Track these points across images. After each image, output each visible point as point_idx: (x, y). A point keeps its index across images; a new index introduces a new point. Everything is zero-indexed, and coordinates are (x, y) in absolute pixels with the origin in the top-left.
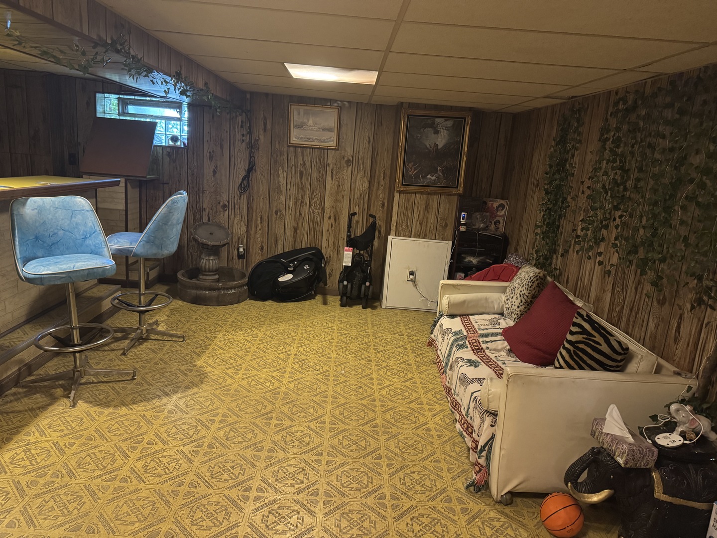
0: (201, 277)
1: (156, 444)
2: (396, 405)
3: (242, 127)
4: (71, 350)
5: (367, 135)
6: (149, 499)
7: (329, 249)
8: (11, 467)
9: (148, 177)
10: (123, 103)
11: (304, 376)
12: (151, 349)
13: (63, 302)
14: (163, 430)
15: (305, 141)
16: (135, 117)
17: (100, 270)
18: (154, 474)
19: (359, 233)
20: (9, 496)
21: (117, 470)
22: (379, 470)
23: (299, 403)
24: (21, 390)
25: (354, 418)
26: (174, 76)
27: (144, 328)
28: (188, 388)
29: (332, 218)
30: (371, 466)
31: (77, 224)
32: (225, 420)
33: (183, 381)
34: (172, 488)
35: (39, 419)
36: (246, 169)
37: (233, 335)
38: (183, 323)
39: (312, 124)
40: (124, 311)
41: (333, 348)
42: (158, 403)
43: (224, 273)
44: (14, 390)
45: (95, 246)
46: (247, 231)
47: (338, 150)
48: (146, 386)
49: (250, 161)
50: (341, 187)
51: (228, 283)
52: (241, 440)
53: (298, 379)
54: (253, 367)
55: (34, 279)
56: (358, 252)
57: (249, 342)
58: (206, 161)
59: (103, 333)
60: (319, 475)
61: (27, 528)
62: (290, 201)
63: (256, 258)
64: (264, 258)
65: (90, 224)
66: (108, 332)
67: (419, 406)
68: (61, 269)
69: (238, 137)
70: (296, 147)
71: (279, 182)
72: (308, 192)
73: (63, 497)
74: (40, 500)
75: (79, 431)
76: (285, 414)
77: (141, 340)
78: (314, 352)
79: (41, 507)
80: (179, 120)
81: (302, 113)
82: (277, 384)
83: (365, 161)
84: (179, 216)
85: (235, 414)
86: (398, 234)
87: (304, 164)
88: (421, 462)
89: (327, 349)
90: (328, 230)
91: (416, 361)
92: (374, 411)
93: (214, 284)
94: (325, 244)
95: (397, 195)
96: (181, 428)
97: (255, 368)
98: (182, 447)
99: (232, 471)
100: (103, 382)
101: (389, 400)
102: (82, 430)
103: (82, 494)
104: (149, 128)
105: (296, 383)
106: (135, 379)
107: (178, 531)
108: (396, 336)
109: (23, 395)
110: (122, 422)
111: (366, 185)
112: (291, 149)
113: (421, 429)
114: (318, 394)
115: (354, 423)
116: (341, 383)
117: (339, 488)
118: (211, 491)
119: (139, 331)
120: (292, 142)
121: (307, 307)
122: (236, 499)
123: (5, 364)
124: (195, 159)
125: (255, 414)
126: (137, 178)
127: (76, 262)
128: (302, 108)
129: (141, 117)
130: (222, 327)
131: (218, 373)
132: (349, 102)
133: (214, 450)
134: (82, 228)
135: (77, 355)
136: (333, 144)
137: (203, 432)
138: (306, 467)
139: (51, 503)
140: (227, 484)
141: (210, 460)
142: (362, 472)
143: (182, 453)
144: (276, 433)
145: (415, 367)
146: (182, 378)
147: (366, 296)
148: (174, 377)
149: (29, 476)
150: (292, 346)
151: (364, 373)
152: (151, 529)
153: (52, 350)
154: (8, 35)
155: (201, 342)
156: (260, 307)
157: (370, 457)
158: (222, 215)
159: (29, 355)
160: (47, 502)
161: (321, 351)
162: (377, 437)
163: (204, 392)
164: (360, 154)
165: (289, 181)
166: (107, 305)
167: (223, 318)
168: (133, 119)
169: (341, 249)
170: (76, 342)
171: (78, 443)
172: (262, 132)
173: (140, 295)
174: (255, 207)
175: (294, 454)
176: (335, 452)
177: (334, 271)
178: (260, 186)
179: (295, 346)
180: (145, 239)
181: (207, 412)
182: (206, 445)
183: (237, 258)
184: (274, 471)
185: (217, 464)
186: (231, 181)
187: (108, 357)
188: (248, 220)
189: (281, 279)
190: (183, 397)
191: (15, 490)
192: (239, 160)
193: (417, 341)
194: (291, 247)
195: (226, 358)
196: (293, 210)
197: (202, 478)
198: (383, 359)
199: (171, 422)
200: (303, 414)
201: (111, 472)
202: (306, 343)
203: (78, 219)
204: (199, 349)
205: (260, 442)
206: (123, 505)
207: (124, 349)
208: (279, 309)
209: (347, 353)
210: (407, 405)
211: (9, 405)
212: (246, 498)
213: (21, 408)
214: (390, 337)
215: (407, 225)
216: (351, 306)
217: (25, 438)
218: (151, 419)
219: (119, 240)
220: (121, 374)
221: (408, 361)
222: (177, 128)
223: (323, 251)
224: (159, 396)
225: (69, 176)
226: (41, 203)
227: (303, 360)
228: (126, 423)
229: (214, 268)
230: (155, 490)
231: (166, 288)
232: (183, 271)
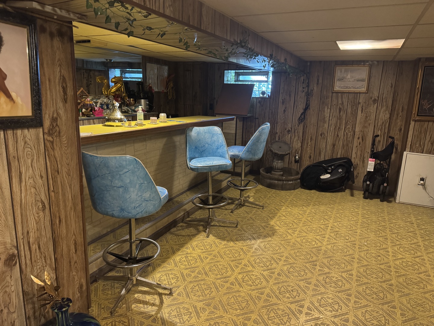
0: (273, 172)
1: (249, 267)
2: (408, 273)
3: (303, 83)
4: (208, 207)
5: (390, 82)
6: (245, 298)
7: (357, 159)
8: (180, 264)
9: (248, 115)
10: (237, 75)
11: (337, 242)
12: (246, 211)
13: (206, 181)
14: (252, 259)
15: (344, 88)
16: (243, 82)
17: (225, 166)
18: (248, 284)
19: (380, 149)
20: (178, 279)
21: (228, 277)
22: (394, 316)
23: (334, 259)
24: (184, 225)
25: (374, 276)
26: (269, 57)
27: (242, 199)
28: (265, 237)
29: (361, 139)
30: (388, 312)
31: (214, 141)
32: (287, 261)
33: (263, 232)
34: (257, 295)
35: (192, 241)
36: (304, 108)
37: (291, 209)
38: (262, 198)
39: (350, 78)
40: (233, 188)
41: (358, 226)
42: (249, 243)
43: (287, 171)
44: (181, 224)
45: (222, 153)
46: (301, 146)
47: (367, 93)
48: (243, 232)
49: (306, 103)
50: (368, 118)
51: (289, 177)
52: (297, 275)
53: (333, 243)
54: (304, 231)
55: (194, 169)
56: (379, 162)
57: (301, 215)
58: (280, 105)
59: (222, 199)
60: (349, 309)
61: (186, 298)
62: (331, 127)
63: (306, 163)
64: (311, 163)
65: (220, 141)
66: (226, 199)
67: (427, 277)
68: (206, 164)
69: (301, 89)
70: (337, 93)
71: (324, 115)
72: (344, 122)
73: (203, 286)
74: (192, 285)
75: (210, 251)
76: (325, 264)
77: (241, 205)
78: (344, 227)
79: (192, 288)
80: (267, 82)
81: (343, 70)
82: (319, 244)
83: (387, 100)
84: (265, 137)
85: (293, 258)
86: (412, 150)
87: (343, 103)
88: (429, 318)
89: (353, 226)
90: (357, 147)
91: (424, 244)
92: (390, 274)
93: (280, 177)
94: (354, 155)
95: (412, 123)
96: (262, 260)
97: (305, 232)
98: (262, 272)
99: (292, 293)
100: (221, 226)
101: (402, 268)
102: (212, 251)
103: (211, 286)
104: (250, 87)
105: (332, 246)
106: (237, 227)
107: (260, 321)
108: (408, 224)
109: (185, 227)
110: (231, 250)
111: (388, 116)
112: (334, 94)
113: (429, 294)
114: (347, 255)
115: (375, 280)
116: (364, 251)
117: (364, 322)
118: (279, 302)
119: (240, 200)
120: (335, 90)
121: (339, 196)
122: (294, 311)
123: (179, 210)
124: (274, 104)
125: (306, 261)
126: (243, 116)
127: (213, 161)
128: (343, 68)
129: (246, 82)
130: (284, 203)
131: (282, 231)
132: (378, 61)
133: (281, 277)
134: (216, 143)
135: (211, 210)
136: (364, 90)
137: (274, 265)
138: (339, 301)
139: (197, 288)
140: (289, 300)
141: (278, 283)
142: (381, 315)
143: (263, 275)
144: (319, 275)
145: (424, 248)
146: (262, 230)
147: (384, 193)
148: (258, 229)
149: (188, 270)
150: (329, 221)
151: (381, 247)
152: (246, 316)
153: (199, 206)
154: (195, 45)
155: (272, 211)
156: (307, 194)
157: (387, 305)
158: (287, 136)
159: (188, 207)
160: (195, 287)
161: (349, 227)
162: (392, 293)
163: (275, 241)
164: (384, 95)
165: (331, 115)
166: (224, 184)
167: (285, 198)
168: (242, 83)
169: (366, 160)
170: (210, 203)
171: (210, 257)
172: (315, 85)
173: (242, 180)
174: (308, 131)
175: (332, 291)
176: (360, 296)
177: (359, 175)
178: (312, 118)
179: (331, 221)
180: (246, 150)
181: (277, 254)
182: (276, 273)
183: (294, 162)
184: (318, 299)
185: (283, 286)
186: (294, 116)
187: (224, 213)
188: (302, 139)
189: (322, 177)
190: (263, 242)
191: (181, 277)
192: (300, 103)
193: (426, 230)
194: (329, 157)
195: (287, 223)
196: (333, 133)
197: (274, 293)
198: (397, 239)
199: (257, 255)
200: (337, 267)
201: (225, 278)
202: (339, 220)
203: (215, 138)
204: (271, 215)
205: (309, 279)
206: (231, 298)
207: (232, 209)
208: (320, 196)
209: (368, 231)
210: (417, 275)
211: (179, 232)
212: (301, 312)
213: (184, 234)
214: (402, 224)
215: (420, 144)
216: (371, 199)
217: (186, 250)
218: (246, 251)
219: (233, 150)
220: (230, 223)
221: (417, 243)
222: (265, 87)
223: (353, 160)
224: (250, 239)
225: (209, 116)
226: (199, 130)
227: (336, 231)
228: (233, 251)
229: (281, 168)
230: (248, 294)
231: (253, 177)
232: (263, 168)
